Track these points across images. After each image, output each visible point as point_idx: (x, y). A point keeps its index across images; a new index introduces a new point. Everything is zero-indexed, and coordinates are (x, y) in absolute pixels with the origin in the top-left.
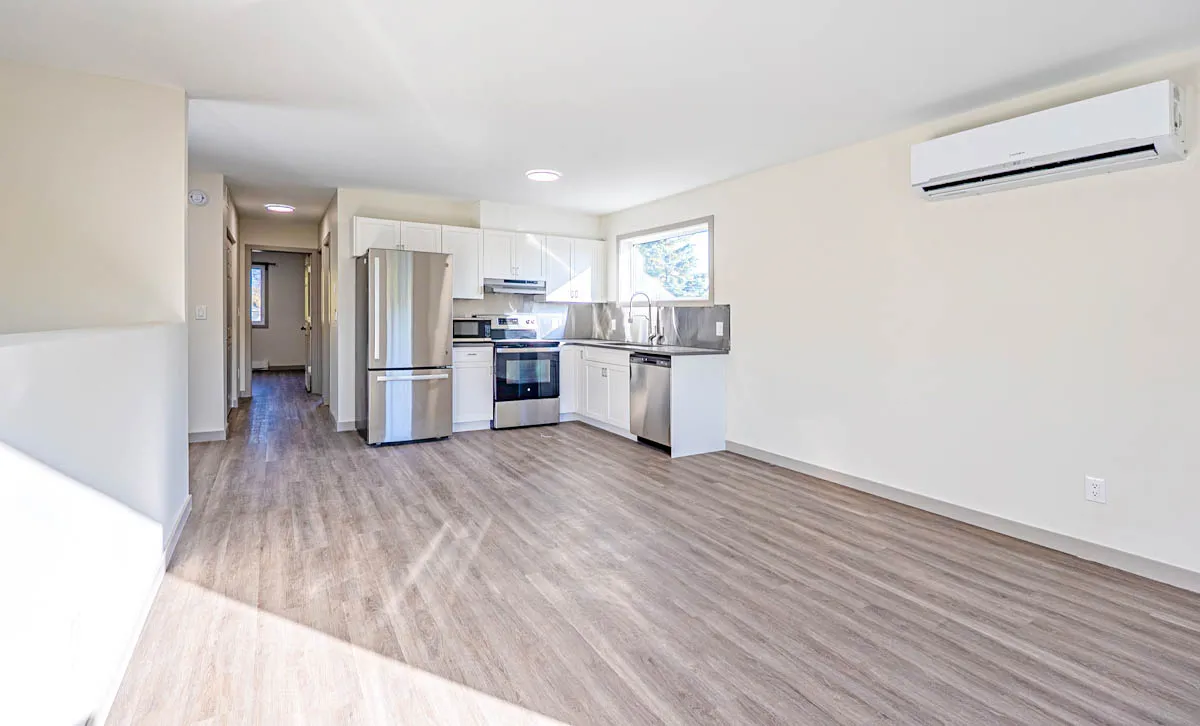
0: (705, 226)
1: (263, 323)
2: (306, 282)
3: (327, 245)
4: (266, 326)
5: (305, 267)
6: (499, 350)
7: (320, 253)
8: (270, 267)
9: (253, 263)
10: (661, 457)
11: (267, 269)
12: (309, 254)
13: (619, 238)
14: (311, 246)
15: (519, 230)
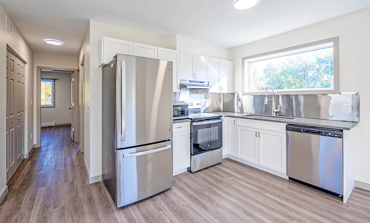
0: (331, 44)
1: (53, 106)
2: (72, 87)
3: (82, 65)
4: (54, 107)
5: (71, 79)
6: (194, 124)
7: (79, 71)
8: (56, 80)
9: (42, 79)
10: (333, 201)
11: (54, 81)
12: (73, 72)
13: (243, 59)
14: (73, 67)
15: (196, 53)
